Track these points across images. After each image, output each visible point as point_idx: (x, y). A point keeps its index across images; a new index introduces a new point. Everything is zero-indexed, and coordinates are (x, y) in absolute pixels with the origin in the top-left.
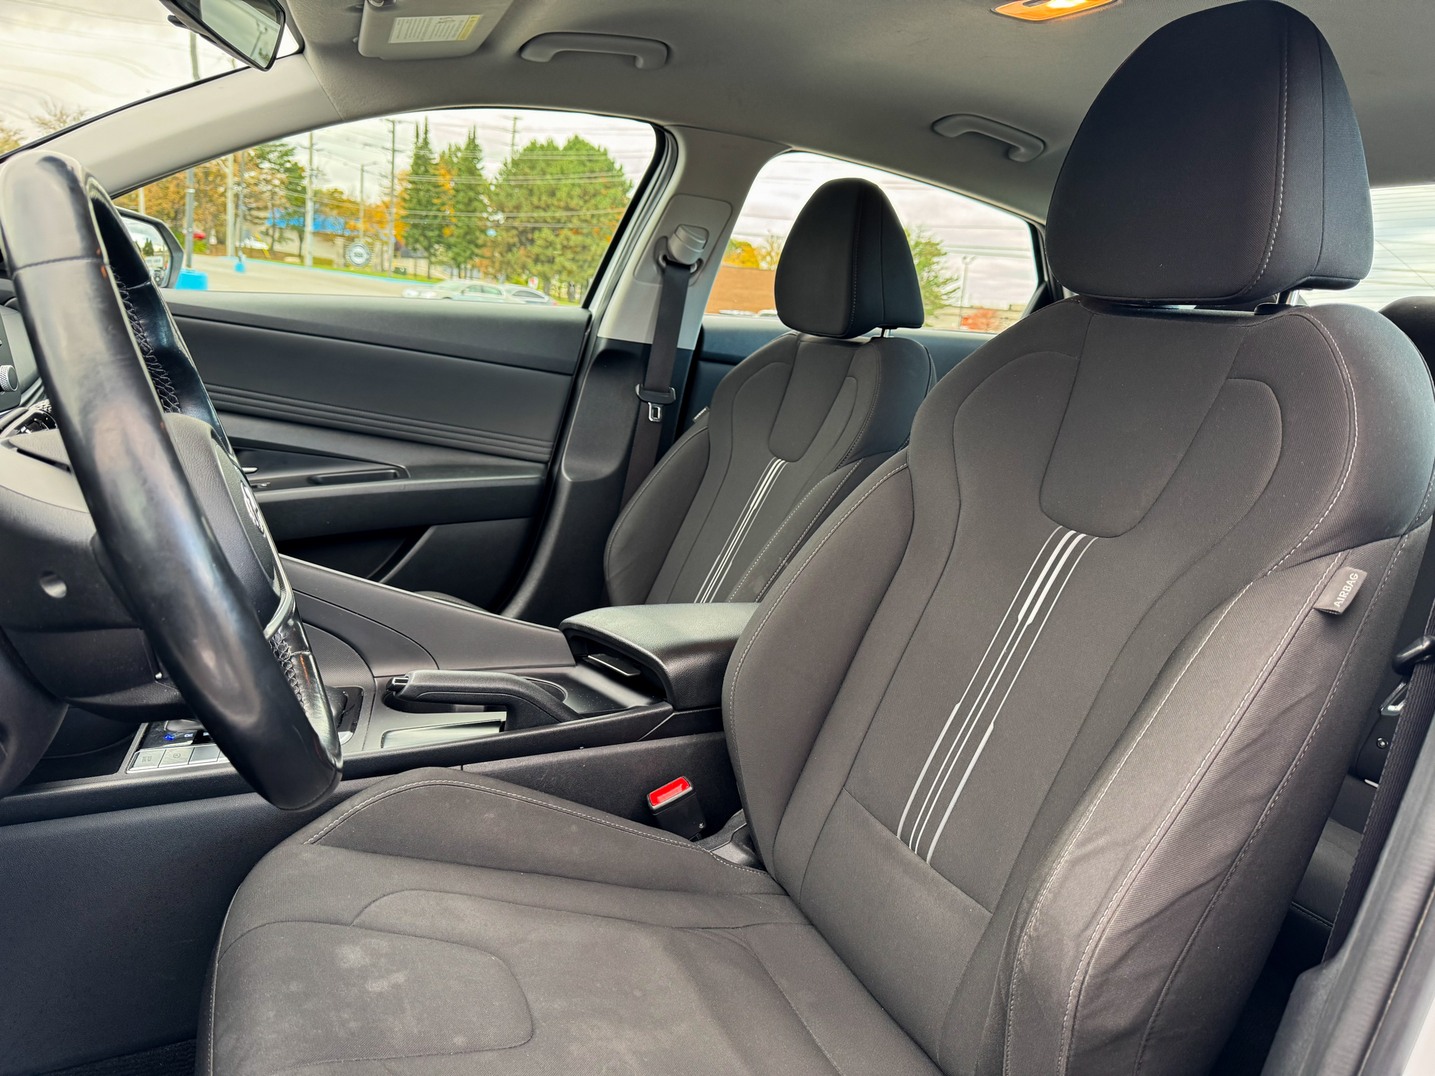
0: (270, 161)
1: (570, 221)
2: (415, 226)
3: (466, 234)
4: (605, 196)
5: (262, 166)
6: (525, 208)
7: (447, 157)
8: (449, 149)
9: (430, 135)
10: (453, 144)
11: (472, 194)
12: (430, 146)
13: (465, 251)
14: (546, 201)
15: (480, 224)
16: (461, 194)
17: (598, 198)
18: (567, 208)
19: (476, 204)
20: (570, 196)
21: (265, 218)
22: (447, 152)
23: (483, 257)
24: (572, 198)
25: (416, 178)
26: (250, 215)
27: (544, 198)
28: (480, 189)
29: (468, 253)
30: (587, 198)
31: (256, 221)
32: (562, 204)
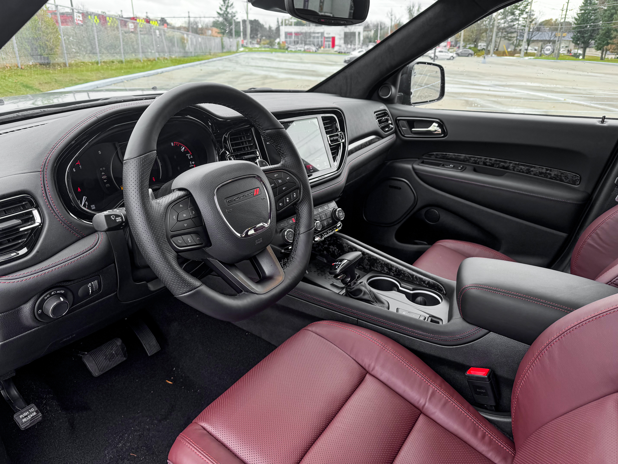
0: (519, 10)
2: (579, 32)
3: (606, 32)
5: (515, 13)
13: (604, 42)
21: (514, 37)
23: (613, 44)
25: (584, 8)
26: (507, 36)
29: (606, 42)
31: (510, 38)
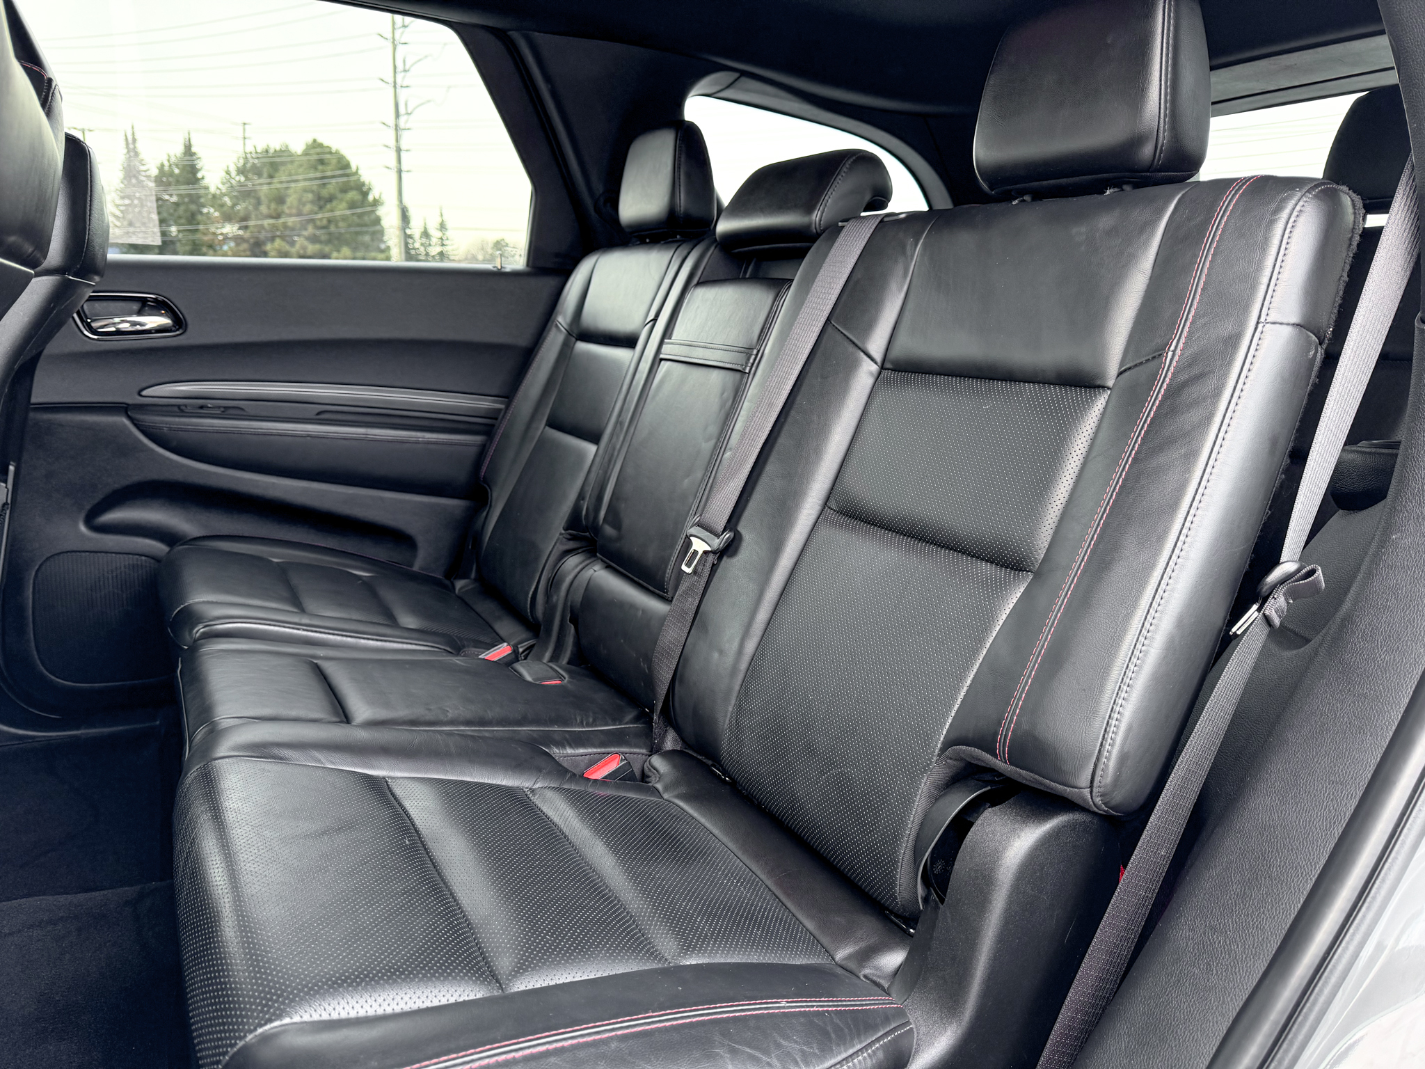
1: (306, 229)
4: (342, 200)
6: (253, 216)
7: (166, 168)
8: (169, 161)
9: (140, 146)
10: (172, 155)
11: (193, 207)
12: (141, 157)
14: (275, 210)
15: (206, 238)
16: (182, 208)
17: (334, 203)
18: (299, 214)
19: (199, 217)
20: (301, 202)
22: (166, 164)
24: (304, 204)
27: (273, 206)
28: (202, 200)
30: (322, 203)
32: (294, 211)
